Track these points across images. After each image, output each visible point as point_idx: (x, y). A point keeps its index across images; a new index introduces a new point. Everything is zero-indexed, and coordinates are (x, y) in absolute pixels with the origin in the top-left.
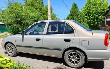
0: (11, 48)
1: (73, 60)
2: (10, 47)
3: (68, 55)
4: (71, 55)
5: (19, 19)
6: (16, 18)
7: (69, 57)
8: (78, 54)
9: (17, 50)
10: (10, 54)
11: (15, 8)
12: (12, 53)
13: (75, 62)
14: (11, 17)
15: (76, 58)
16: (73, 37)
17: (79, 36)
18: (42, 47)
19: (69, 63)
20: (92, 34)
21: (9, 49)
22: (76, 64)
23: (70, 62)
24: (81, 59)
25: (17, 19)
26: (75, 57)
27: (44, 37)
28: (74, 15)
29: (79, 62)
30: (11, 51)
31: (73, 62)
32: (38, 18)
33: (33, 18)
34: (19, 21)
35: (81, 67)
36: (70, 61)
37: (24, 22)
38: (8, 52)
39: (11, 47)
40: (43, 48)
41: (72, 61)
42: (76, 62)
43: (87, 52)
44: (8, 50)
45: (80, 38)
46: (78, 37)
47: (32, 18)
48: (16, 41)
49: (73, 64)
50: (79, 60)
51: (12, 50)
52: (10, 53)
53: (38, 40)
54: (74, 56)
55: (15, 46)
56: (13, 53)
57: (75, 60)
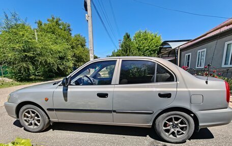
0: (33, 115)
1: (172, 130)
2: (31, 112)
3: (165, 121)
5: (30, 54)
6: (24, 51)
8: (182, 118)
9: (49, 118)
13: (176, 132)
15: (179, 125)
16: (175, 89)
21: (27, 117)
22: (178, 136)
23: (167, 134)
24: (188, 127)
26: (177, 124)
29: (184, 132)
30: (33, 122)
31: (173, 133)
37: (41, 59)
38: (27, 124)
39: (33, 112)
40: (114, 111)
41: (171, 132)
44: (25, 119)
48: (47, 100)
50: (183, 128)
51: (36, 118)
54: (176, 122)
57: (177, 129)
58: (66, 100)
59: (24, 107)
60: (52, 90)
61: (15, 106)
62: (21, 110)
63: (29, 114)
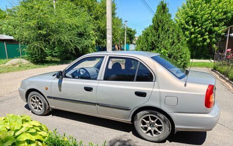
0: (37, 100)
1: (149, 128)
2: (36, 98)
3: (142, 119)
4: (147, 119)
7: (144, 123)
8: (158, 118)
9: (49, 105)
10: (36, 110)
11: (37, 7)
12: (39, 109)
13: (152, 131)
14: (29, 27)
15: (156, 124)
16: (151, 89)
17: (159, 88)
18: (95, 102)
19: (143, 133)
20: (185, 85)
21: (34, 102)
22: (154, 135)
23: (145, 132)
24: (163, 128)
25: (40, 31)
26: (154, 123)
27: (100, 85)
28: (160, 29)
29: (160, 132)
30: (37, 106)
31: (150, 131)
32: (85, 29)
33: (73, 29)
34: (45, 36)
35: (163, 141)
36: (146, 129)
38: (33, 107)
39: (38, 98)
40: (98, 104)
41: (148, 130)
42: (155, 132)
43: (174, 115)
44: (32, 103)
45: (161, 90)
46: (158, 90)
47: (71, 28)
48: (47, 89)
49: (149, 134)
50: (160, 128)
51: (40, 103)
52: (36, 108)
53: (88, 89)
54: (152, 121)
55: (46, 98)
56: (41, 109)
57: (154, 129)
58: (60, 91)
59: (32, 93)
60: (51, 81)
61: (25, 92)
62: (29, 96)
63: (35, 99)
